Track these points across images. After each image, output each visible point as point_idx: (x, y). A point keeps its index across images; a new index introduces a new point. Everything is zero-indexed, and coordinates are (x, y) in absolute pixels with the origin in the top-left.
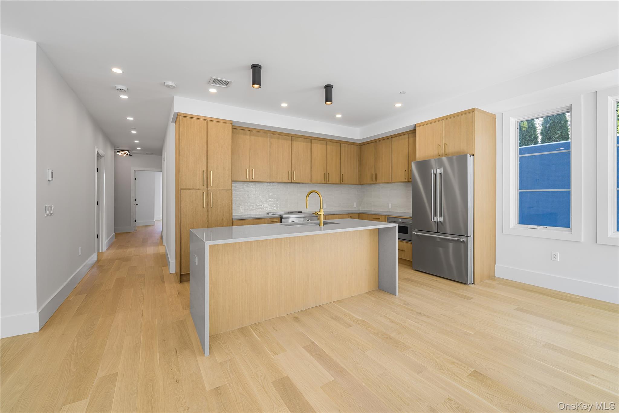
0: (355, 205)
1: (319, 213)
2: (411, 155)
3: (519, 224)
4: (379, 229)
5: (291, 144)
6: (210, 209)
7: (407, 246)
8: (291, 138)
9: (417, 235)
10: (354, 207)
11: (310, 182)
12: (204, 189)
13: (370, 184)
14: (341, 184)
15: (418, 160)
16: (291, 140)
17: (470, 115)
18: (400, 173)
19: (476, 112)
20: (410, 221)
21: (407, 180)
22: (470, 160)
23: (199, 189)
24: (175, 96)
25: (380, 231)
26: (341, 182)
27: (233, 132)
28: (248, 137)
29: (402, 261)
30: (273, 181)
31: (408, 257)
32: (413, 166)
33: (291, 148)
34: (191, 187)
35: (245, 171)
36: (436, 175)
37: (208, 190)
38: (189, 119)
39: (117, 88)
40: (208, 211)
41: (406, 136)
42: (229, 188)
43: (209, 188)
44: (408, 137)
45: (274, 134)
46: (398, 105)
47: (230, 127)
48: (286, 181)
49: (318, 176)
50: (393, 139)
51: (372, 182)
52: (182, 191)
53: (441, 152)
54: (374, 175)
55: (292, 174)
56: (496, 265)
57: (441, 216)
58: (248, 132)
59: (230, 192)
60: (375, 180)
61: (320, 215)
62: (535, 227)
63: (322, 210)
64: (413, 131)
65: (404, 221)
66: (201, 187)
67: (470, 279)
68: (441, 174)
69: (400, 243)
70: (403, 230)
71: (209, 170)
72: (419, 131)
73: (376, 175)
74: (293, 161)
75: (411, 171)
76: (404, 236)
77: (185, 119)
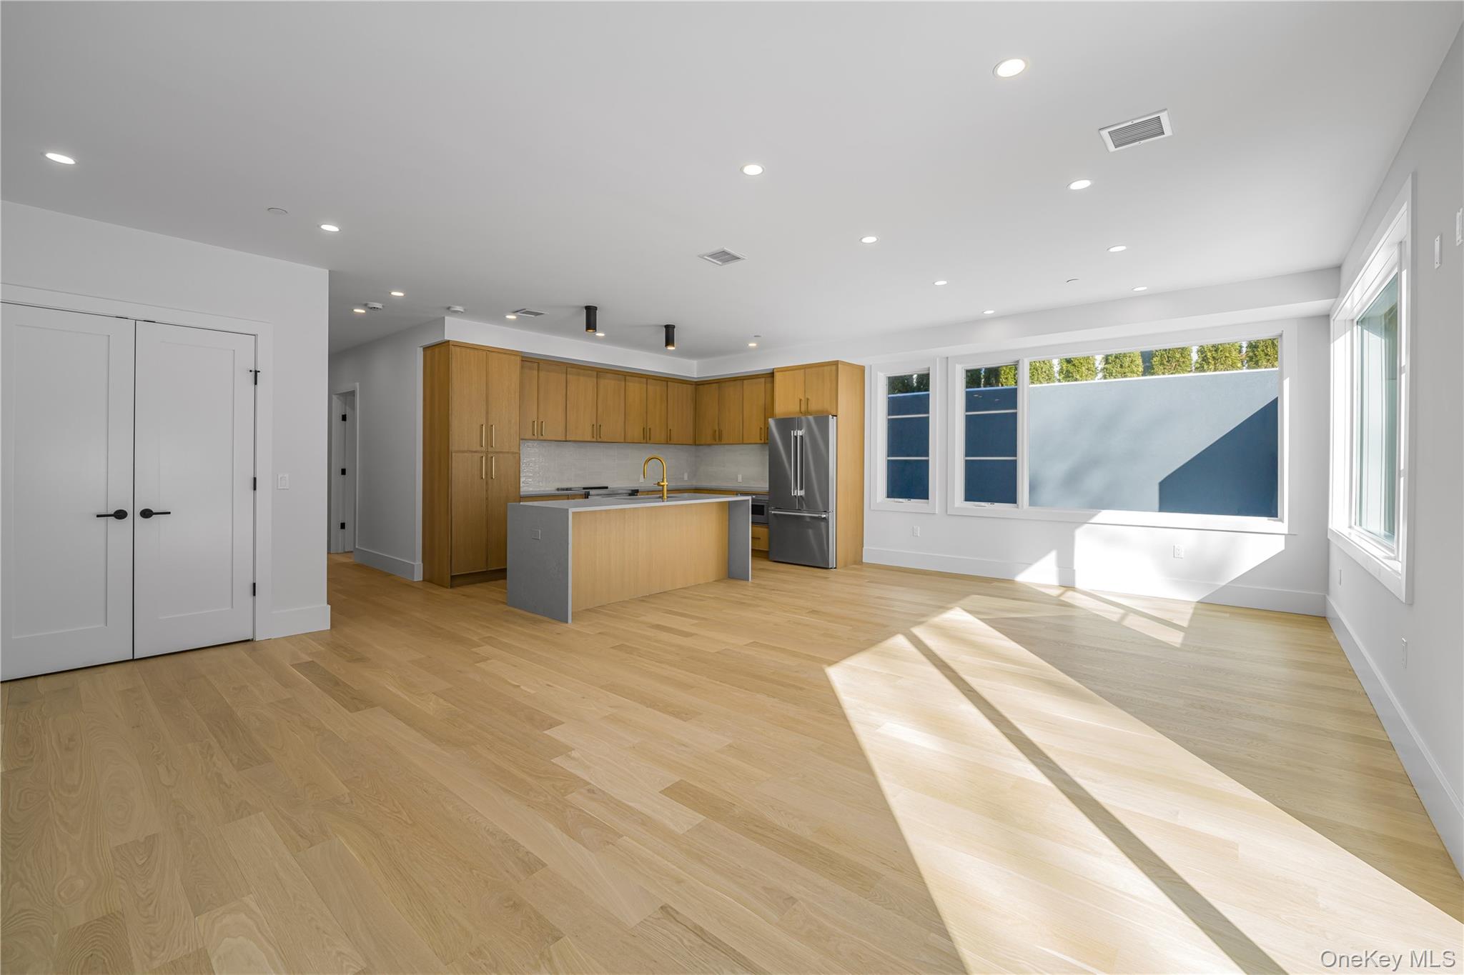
0: (686, 477)
1: (662, 484)
2: (768, 410)
3: (888, 497)
4: (729, 502)
5: (597, 383)
6: (490, 481)
7: (763, 531)
8: (597, 374)
9: (775, 514)
10: (686, 480)
11: (623, 441)
12: (482, 452)
13: (709, 445)
14: (667, 444)
15: (777, 418)
16: (597, 377)
17: (834, 367)
18: (754, 433)
19: (839, 366)
20: (767, 498)
21: (763, 441)
22: (832, 422)
23: (476, 452)
24: (446, 318)
25: (730, 505)
26: (668, 441)
27: (522, 367)
28: (536, 372)
29: (757, 553)
30: (570, 439)
31: (763, 546)
32: (771, 422)
33: (597, 388)
34: (466, 449)
35: (531, 424)
36: (796, 437)
37: (487, 453)
38: (463, 349)
39: (371, 306)
40: (487, 483)
41: (763, 380)
42: (516, 450)
43: (490, 449)
44: (765, 382)
45: (572, 368)
46: (752, 345)
47: (518, 359)
48: (589, 440)
49: (636, 432)
50: (745, 382)
51: (715, 443)
52: (453, 454)
53: (803, 409)
54: (717, 433)
55: (597, 429)
56: (865, 547)
57: (801, 489)
58: (536, 365)
59: (517, 455)
60: (718, 439)
61: (663, 486)
62: (901, 500)
63: (665, 480)
64: (771, 375)
65: (760, 498)
66: (479, 448)
67: (832, 563)
68: (802, 437)
69: (755, 528)
70: (758, 510)
71: (490, 424)
72: (778, 376)
73: (720, 432)
74: (600, 410)
75: (768, 429)
76: (759, 518)
77: (458, 349)
